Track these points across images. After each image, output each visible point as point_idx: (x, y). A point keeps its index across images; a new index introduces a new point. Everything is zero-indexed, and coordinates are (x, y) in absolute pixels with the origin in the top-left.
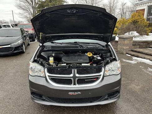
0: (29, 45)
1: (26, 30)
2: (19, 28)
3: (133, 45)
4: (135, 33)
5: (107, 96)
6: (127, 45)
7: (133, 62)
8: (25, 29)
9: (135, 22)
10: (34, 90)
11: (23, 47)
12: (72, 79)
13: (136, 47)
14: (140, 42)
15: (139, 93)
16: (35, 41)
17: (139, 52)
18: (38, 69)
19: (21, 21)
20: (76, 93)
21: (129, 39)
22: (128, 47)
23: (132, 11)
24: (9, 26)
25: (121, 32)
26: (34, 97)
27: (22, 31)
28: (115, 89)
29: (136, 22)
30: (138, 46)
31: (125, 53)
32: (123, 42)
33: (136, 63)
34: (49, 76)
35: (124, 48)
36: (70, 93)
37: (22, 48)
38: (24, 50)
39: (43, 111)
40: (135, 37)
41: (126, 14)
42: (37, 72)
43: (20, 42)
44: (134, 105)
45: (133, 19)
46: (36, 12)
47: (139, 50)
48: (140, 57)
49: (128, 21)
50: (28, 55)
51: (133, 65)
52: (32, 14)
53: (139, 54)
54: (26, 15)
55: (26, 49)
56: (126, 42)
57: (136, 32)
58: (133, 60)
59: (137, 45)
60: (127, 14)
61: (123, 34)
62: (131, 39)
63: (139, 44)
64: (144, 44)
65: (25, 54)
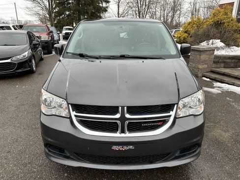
0: (42, 59)
1: (37, 34)
2: (26, 32)
3: (214, 62)
4: (218, 43)
5: (179, 152)
6: (204, 62)
7: (214, 91)
8: (35, 34)
9: (218, 24)
10: (49, 139)
11: (32, 63)
12: (118, 122)
13: (218, 66)
14: (226, 57)
15: (229, 145)
16: (52, 53)
17: (224, 74)
18: (57, 103)
19: (30, 21)
20: (125, 148)
21: (209, 52)
22: (206, 66)
23: (209, 8)
24: (9, 28)
25: (195, 41)
26: (49, 151)
27: (30, 36)
28: (195, 140)
29: (221, 23)
30: (223, 65)
31: (200, 75)
32: (198, 56)
33: (220, 92)
34: (76, 116)
35: (200, 67)
36: (115, 148)
37: (30, 64)
38: (34, 69)
39: (66, 175)
40: (218, 49)
41: (199, 11)
42: (55, 107)
43: (27, 54)
44: (222, 166)
45: (216, 18)
46: (54, 7)
47: (224, 71)
48: (226, 83)
49: (206, 22)
50: (40, 76)
51: (214, 96)
52: (46, 9)
53: (224, 77)
54: (37, 10)
55: (37, 66)
56: (204, 57)
57: (220, 40)
58: (215, 87)
59: (221, 63)
60: (201, 12)
61: (198, 44)
62: (211, 52)
63: (225, 60)
64: (233, 61)
65: (35, 75)
